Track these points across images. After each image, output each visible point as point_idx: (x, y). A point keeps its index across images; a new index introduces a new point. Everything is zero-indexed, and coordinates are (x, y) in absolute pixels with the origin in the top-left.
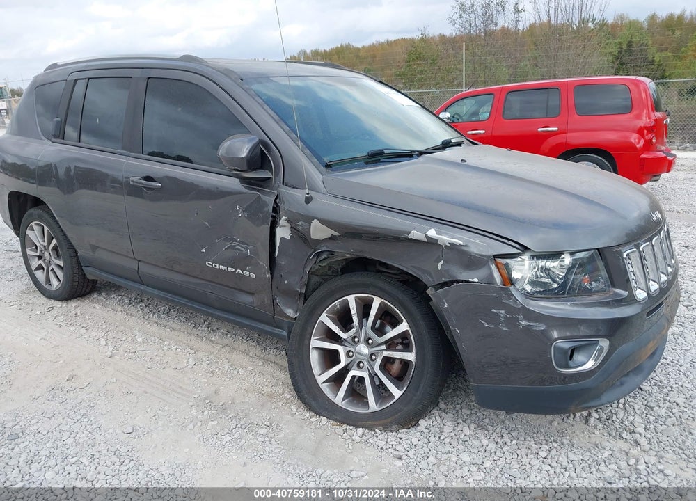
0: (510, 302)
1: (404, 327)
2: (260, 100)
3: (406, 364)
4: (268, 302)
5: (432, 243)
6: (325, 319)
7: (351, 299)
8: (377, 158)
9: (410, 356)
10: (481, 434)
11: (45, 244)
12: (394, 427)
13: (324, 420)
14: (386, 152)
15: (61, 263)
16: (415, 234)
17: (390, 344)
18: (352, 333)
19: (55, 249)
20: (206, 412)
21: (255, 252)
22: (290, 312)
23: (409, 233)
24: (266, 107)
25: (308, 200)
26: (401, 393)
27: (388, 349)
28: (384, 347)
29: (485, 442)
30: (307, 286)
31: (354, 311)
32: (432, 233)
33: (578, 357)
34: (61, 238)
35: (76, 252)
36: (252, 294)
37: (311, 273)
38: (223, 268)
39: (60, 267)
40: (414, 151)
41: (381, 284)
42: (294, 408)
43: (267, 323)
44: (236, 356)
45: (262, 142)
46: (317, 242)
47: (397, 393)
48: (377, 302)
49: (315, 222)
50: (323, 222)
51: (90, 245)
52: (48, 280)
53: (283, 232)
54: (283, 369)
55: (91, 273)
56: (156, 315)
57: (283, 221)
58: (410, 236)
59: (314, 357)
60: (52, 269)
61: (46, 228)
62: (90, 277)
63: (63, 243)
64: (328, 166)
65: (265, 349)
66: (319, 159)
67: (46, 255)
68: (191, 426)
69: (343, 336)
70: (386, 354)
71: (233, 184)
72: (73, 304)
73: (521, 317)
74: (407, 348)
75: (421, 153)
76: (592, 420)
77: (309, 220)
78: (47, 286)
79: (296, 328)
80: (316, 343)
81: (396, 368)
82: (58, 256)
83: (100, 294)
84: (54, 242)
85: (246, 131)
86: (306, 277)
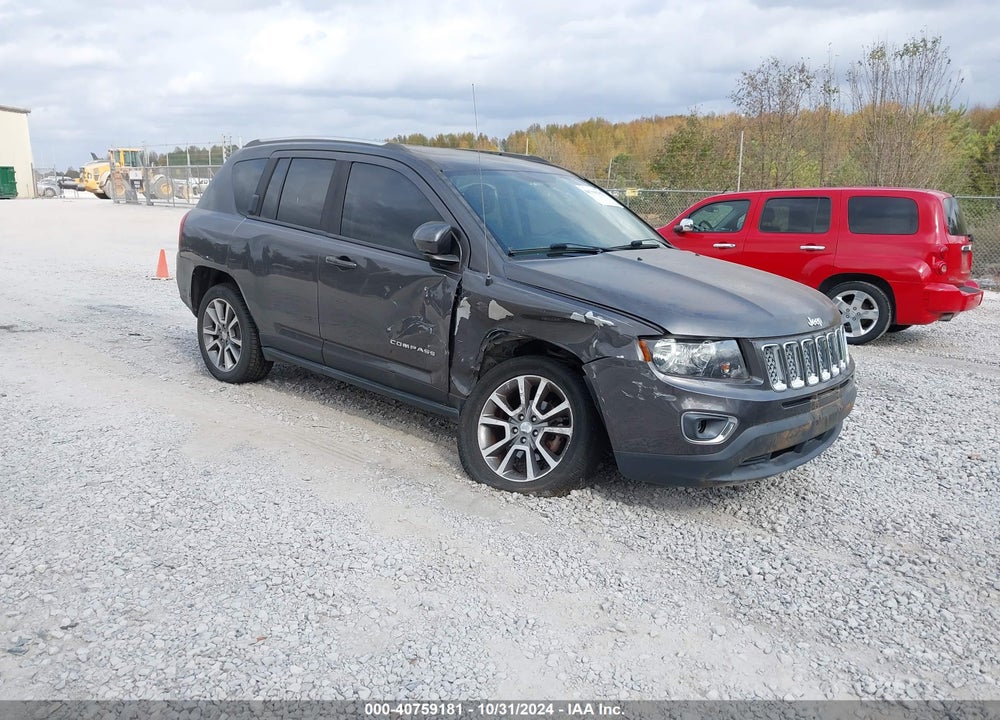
0: (647, 375)
1: (565, 405)
2: (456, 192)
3: (564, 438)
4: (445, 380)
5: (590, 323)
6: (495, 397)
7: (521, 380)
8: (558, 251)
9: (568, 431)
10: (626, 507)
11: (225, 322)
12: (547, 493)
13: (484, 486)
14: (569, 246)
15: (239, 343)
16: (576, 316)
17: (552, 422)
18: (518, 411)
19: (235, 328)
20: (378, 473)
21: (436, 331)
22: (464, 391)
23: (571, 315)
24: (461, 198)
25: (488, 283)
26: (557, 464)
27: (550, 425)
28: (546, 424)
29: (627, 513)
30: (482, 364)
31: (522, 391)
32: (590, 315)
33: (709, 432)
34: (244, 316)
35: (257, 331)
36: (428, 372)
37: (487, 353)
38: (405, 345)
39: (236, 347)
40: (597, 248)
41: (548, 366)
42: (459, 477)
43: (441, 402)
44: (410, 438)
45: (453, 229)
46: (494, 322)
47: (553, 464)
48: (543, 383)
49: (493, 303)
50: (500, 303)
51: (275, 324)
52: (222, 361)
53: (464, 312)
54: (453, 452)
55: (269, 353)
56: (332, 401)
57: (464, 302)
58: (572, 317)
59: (482, 435)
60: (229, 350)
61: (228, 306)
62: (268, 358)
63: (246, 321)
64: (510, 255)
65: (437, 436)
66: (504, 247)
67: (224, 335)
68: (364, 480)
69: (511, 413)
70: (547, 429)
71: (424, 267)
72: (247, 386)
73: (655, 388)
74: (566, 424)
75: (605, 250)
76: (740, 513)
77: (487, 300)
78: (221, 369)
79: (468, 405)
80: (485, 419)
81: (555, 443)
82: (237, 337)
83: (273, 381)
84: (236, 320)
85: (440, 218)
86: (481, 356)
